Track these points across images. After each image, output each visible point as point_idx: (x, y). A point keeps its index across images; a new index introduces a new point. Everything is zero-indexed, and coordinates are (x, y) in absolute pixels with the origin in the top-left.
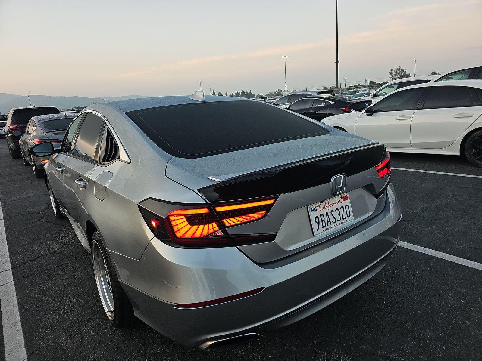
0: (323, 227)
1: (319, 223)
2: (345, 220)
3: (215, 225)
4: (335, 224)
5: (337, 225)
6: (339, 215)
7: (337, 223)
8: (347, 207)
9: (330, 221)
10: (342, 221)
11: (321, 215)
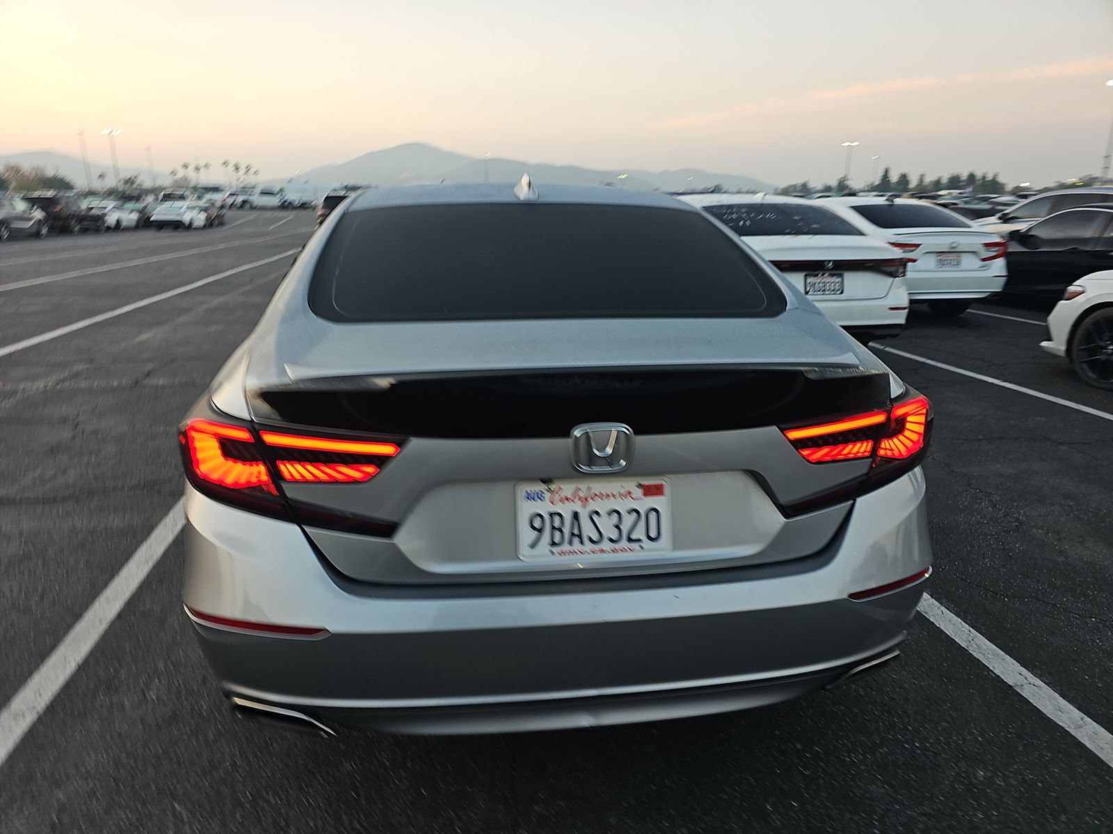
0: (554, 544)
1: (540, 531)
2: (635, 546)
3: (262, 468)
4: (596, 547)
5: (602, 551)
6: (617, 527)
7: (606, 545)
8: (653, 516)
9: (580, 536)
10: (624, 543)
11: (551, 515)
